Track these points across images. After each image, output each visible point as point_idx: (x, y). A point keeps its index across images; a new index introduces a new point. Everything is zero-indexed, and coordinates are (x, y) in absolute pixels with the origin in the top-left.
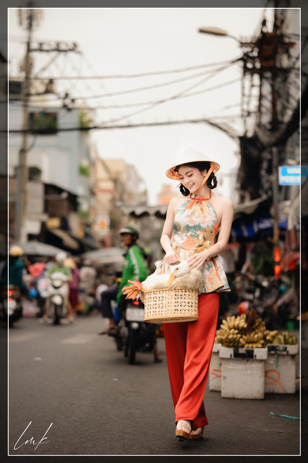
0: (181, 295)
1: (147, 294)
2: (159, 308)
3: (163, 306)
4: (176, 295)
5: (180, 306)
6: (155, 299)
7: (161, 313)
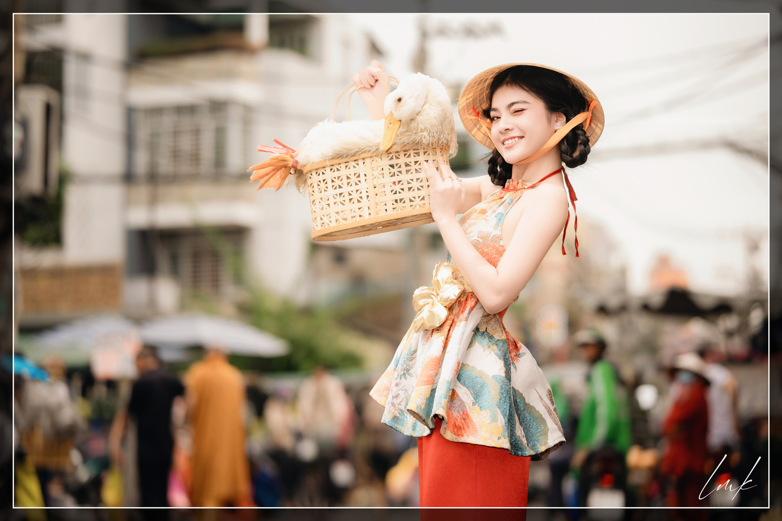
0: (407, 165)
1: (314, 173)
2: (352, 201)
3: (361, 197)
4: (392, 166)
5: (406, 189)
6: (337, 182)
7: (359, 212)
